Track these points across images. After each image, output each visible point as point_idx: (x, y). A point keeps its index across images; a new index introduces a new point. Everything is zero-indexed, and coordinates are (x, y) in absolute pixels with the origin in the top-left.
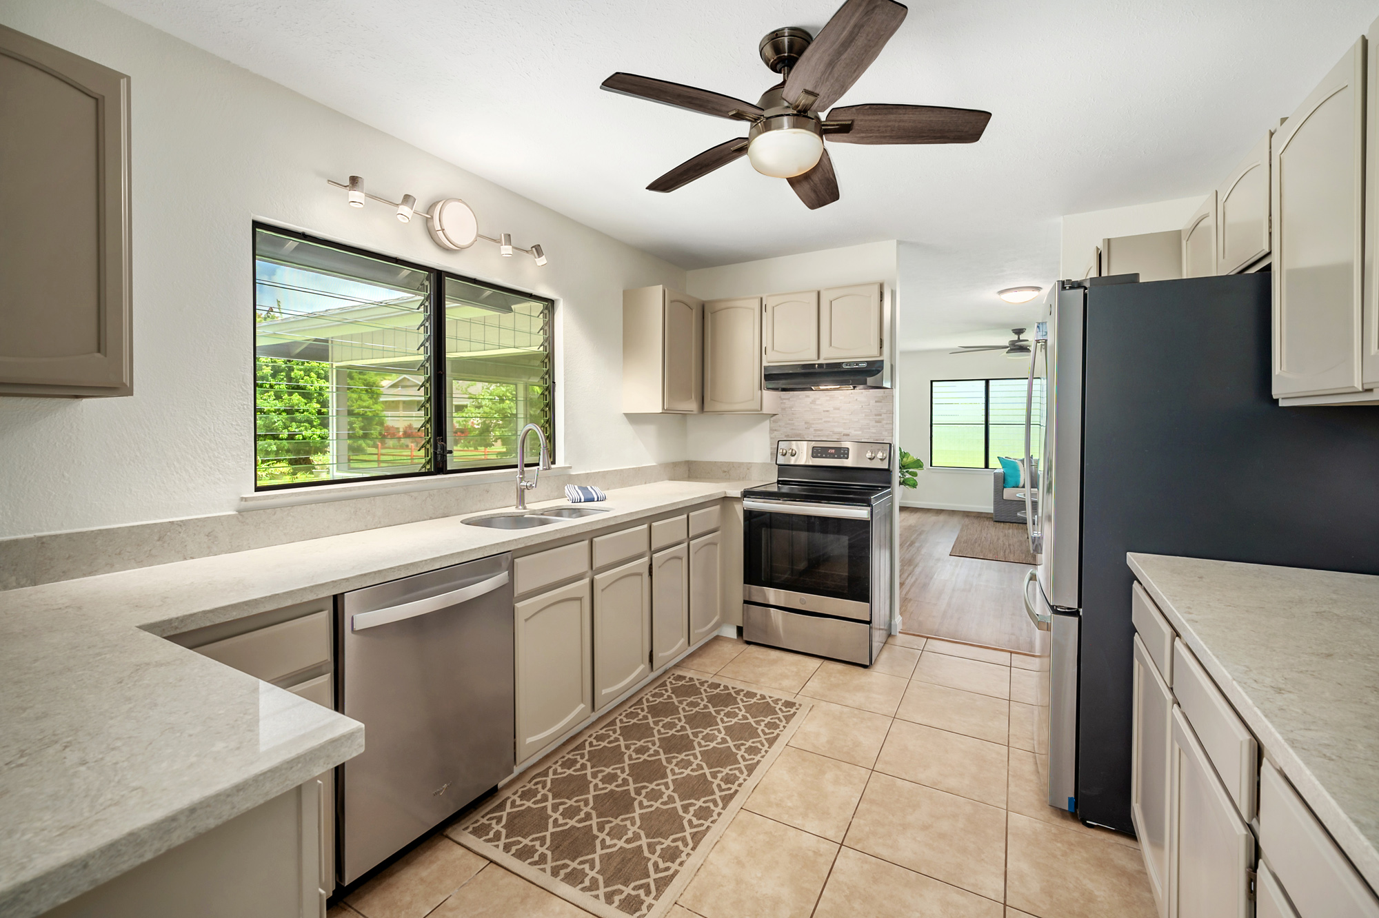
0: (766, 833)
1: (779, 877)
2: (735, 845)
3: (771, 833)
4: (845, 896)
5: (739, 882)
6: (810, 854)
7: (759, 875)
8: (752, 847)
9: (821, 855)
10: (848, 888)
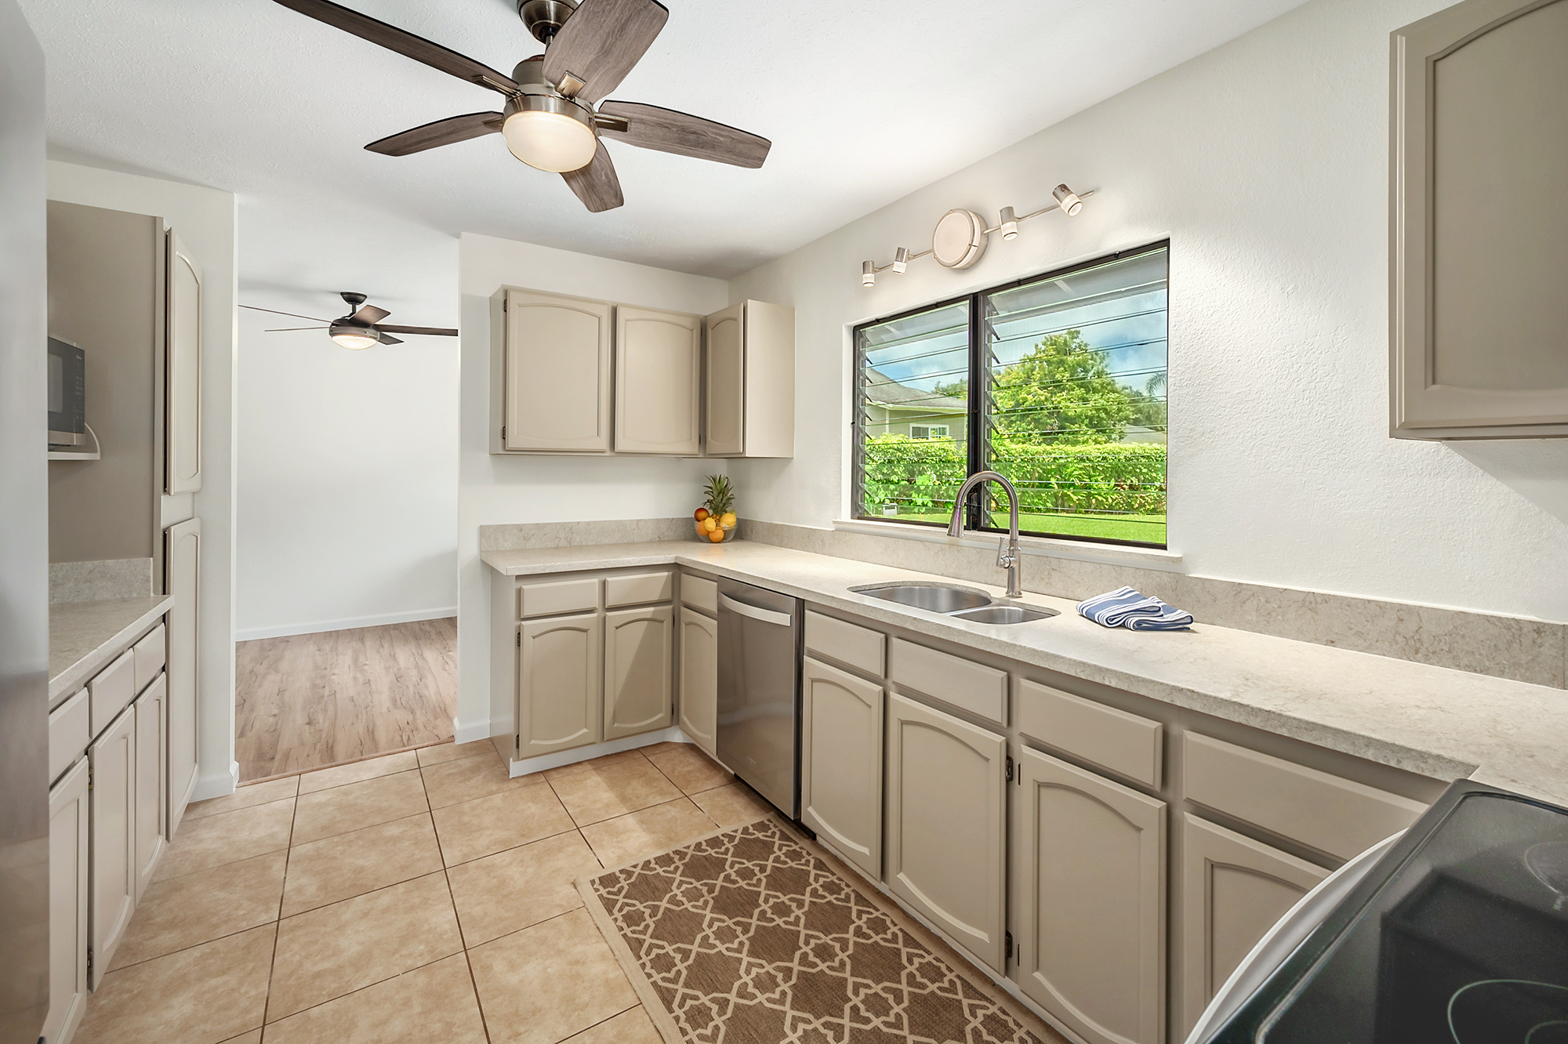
0: (587, 1005)
1: (531, 983)
2: (599, 969)
3: (582, 1010)
4: (455, 1024)
5: (560, 952)
6: (522, 1029)
7: (549, 970)
8: (583, 982)
9: (509, 1038)
10: (456, 1034)
